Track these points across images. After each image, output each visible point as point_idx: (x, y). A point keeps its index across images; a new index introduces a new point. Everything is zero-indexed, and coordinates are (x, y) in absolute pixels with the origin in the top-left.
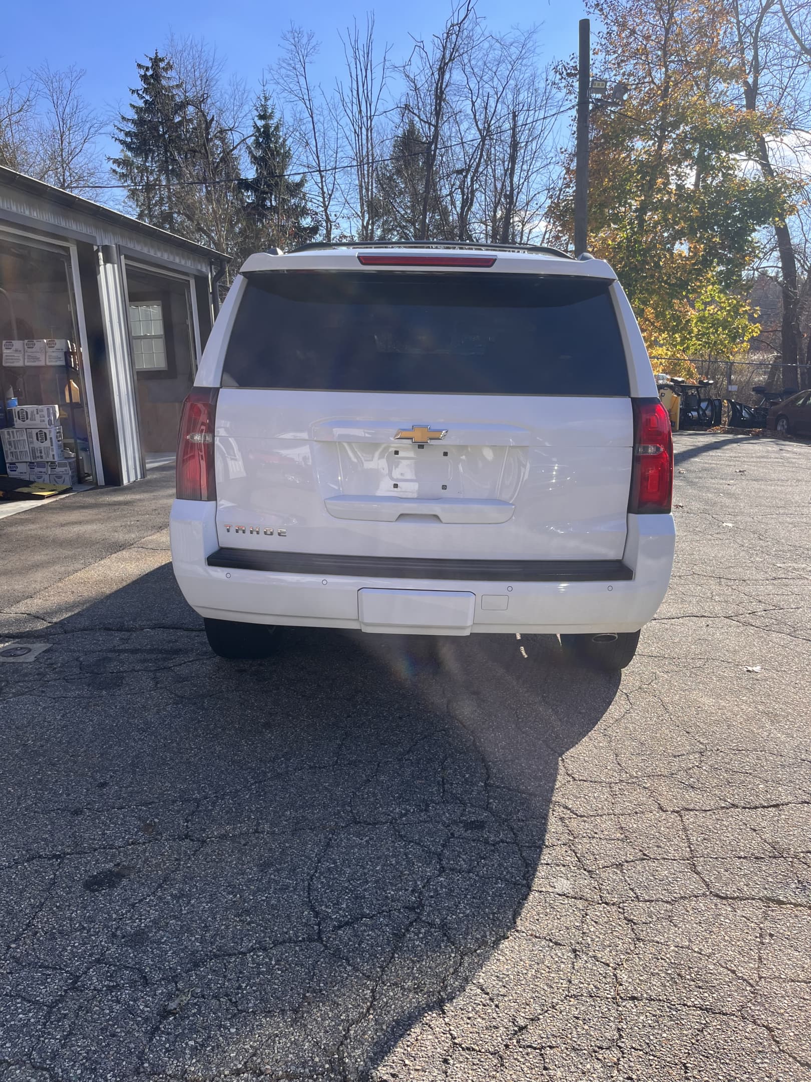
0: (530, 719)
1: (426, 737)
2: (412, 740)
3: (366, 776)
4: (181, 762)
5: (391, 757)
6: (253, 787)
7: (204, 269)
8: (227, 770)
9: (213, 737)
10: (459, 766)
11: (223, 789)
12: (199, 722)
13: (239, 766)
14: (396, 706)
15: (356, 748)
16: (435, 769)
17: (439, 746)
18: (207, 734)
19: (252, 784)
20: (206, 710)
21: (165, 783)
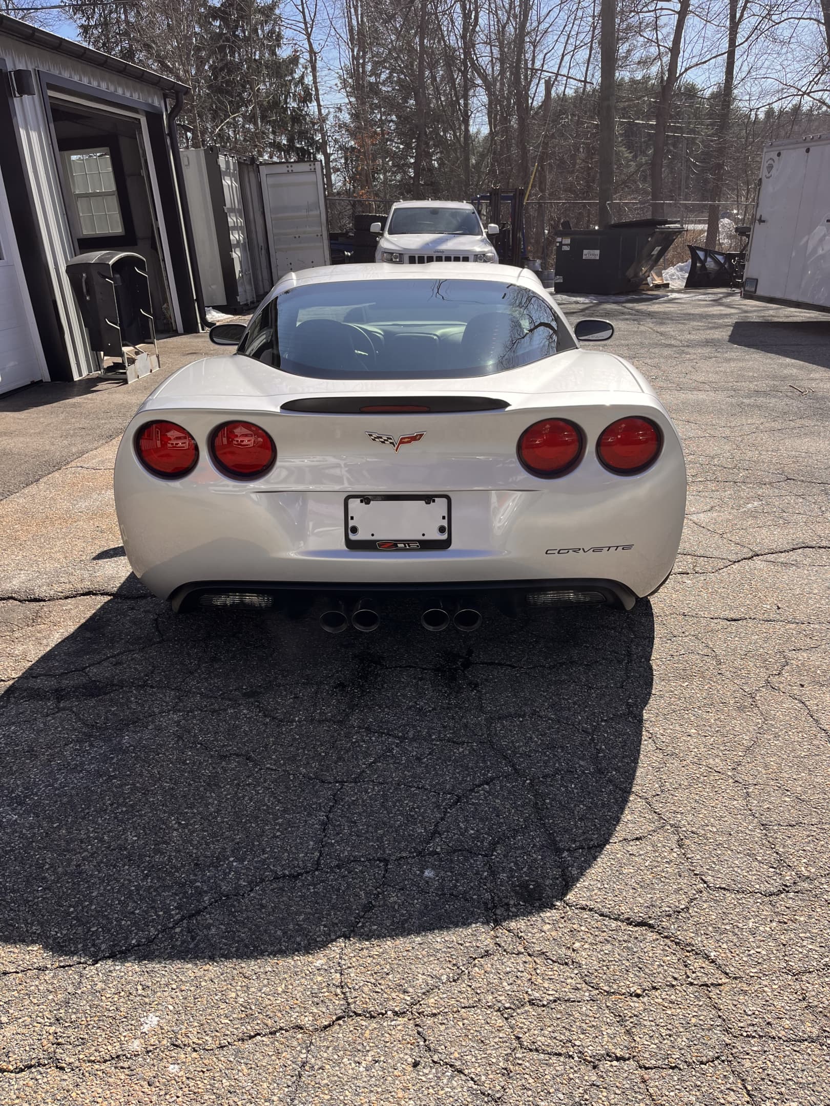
0: (615, 751)
1: (458, 800)
2: (438, 807)
3: (366, 893)
4: (66, 874)
5: (405, 850)
6: (178, 930)
7: (157, 102)
8: (138, 888)
9: (127, 812)
10: (516, 864)
11: (126, 938)
12: (111, 778)
13: (159, 878)
14: (411, 735)
15: (350, 828)
16: (477, 873)
17: (481, 820)
18: (119, 805)
19: (177, 923)
20: (125, 752)
21: (32, 924)
